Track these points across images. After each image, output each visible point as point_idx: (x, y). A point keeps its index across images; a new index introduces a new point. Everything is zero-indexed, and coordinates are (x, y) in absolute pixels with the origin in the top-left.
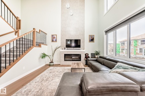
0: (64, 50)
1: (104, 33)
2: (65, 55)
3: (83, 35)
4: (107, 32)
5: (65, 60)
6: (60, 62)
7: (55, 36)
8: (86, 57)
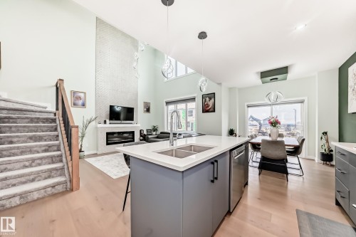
0: (103, 125)
1: (165, 104)
2: (108, 134)
3: (136, 100)
4: (168, 103)
5: (108, 144)
6: (97, 150)
7: (82, 95)
8: (141, 136)
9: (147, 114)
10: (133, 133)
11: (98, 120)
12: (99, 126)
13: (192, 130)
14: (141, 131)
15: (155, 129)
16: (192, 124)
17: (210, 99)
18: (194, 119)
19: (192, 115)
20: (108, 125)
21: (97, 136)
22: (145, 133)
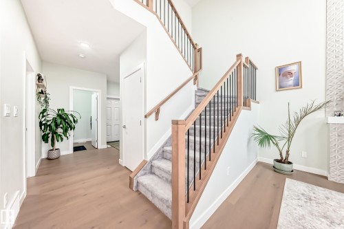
7: (294, 68)
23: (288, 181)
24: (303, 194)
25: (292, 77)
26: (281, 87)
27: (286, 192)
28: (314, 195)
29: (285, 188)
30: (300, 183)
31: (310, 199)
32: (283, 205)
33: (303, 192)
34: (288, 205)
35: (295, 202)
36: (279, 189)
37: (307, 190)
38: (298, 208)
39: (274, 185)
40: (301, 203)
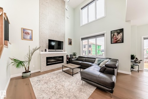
0: (44, 53)
1: (81, 39)
2: (48, 58)
3: (64, 37)
4: (82, 39)
5: (47, 65)
6: (41, 69)
7: (30, 32)
8: (67, 59)
9: (70, 46)
10: (63, 57)
11: (41, 49)
12: (42, 53)
13: (85, 54)
14: (67, 55)
15: (74, 55)
16: (85, 51)
17: (118, 33)
18: (87, 49)
19: (85, 48)
20: (47, 52)
21: (40, 60)
22: (69, 57)
23: (30, 79)
24: (37, 81)
25: (29, 35)
26: (24, 38)
27: (32, 84)
28: (40, 79)
29: (31, 82)
30: (35, 77)
31: (40, 81)
32: (34, 89)
33: (37, 80)
34: (35, 88)
35: (37, 85)
36: (29, 85)
37: (38, 78)
38: (38, 86)
39: (26, 84)
40: (38, 84)
